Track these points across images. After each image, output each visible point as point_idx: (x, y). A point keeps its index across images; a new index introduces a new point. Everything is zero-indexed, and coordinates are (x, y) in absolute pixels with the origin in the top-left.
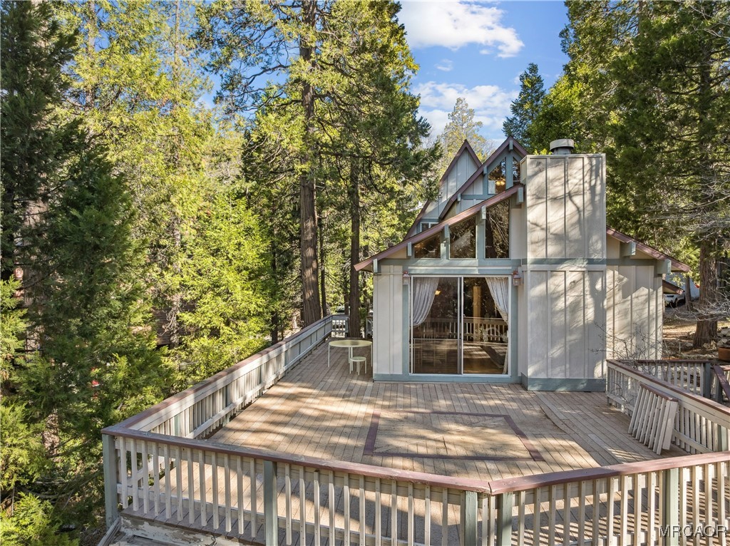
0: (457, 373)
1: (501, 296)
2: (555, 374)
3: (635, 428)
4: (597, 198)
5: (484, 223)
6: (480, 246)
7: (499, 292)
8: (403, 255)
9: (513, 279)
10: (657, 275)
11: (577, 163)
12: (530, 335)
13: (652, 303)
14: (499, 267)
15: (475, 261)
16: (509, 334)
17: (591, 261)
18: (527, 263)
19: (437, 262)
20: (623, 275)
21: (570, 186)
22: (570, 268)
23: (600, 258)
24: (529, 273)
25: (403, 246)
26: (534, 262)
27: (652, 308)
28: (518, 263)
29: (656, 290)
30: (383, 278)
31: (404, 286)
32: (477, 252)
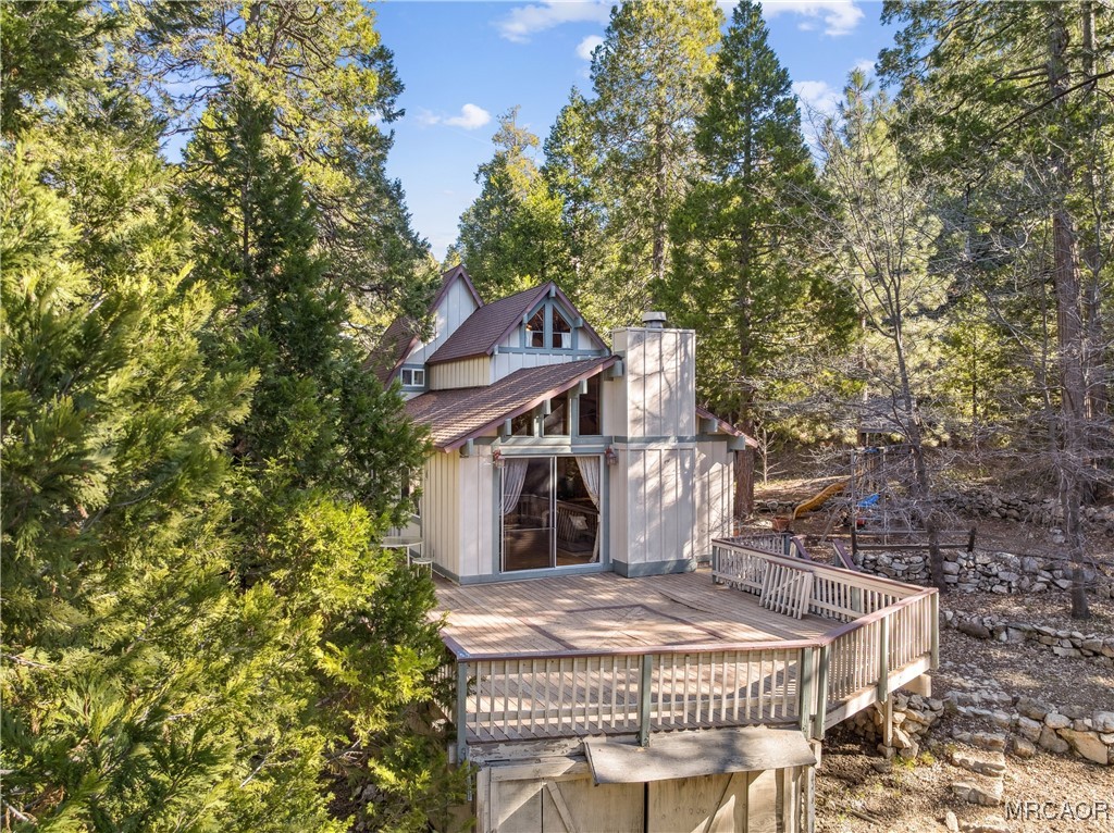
0: (549, 567)
1: (590, 476)
2: (652, 558)
3: (767, 601)
4: (686, 375)
5: (578, 396)
6: (573, 422)
7: (589, 472)
8: (494, 433)
9: (606, 458)
10: (729, 451)
11: (670, 338)
12: (629, 519)
13: (726, 479)
14: (592, 444)
15: (568, 440)
16: (600, 518)
17: (681, 439)
18: (626, 442)
19: (529, 440)
20: (702, 451)
21: (664, 361)
22: (664, 447)
23: (689, 436)
24: (629, 453)
25: (499, 423)
26: (633, 440)
27: (726, 484)
28: (610, 440)
29: (728, 465)
30: (472, 461)
31: (495, 469)
32: (570, 428)
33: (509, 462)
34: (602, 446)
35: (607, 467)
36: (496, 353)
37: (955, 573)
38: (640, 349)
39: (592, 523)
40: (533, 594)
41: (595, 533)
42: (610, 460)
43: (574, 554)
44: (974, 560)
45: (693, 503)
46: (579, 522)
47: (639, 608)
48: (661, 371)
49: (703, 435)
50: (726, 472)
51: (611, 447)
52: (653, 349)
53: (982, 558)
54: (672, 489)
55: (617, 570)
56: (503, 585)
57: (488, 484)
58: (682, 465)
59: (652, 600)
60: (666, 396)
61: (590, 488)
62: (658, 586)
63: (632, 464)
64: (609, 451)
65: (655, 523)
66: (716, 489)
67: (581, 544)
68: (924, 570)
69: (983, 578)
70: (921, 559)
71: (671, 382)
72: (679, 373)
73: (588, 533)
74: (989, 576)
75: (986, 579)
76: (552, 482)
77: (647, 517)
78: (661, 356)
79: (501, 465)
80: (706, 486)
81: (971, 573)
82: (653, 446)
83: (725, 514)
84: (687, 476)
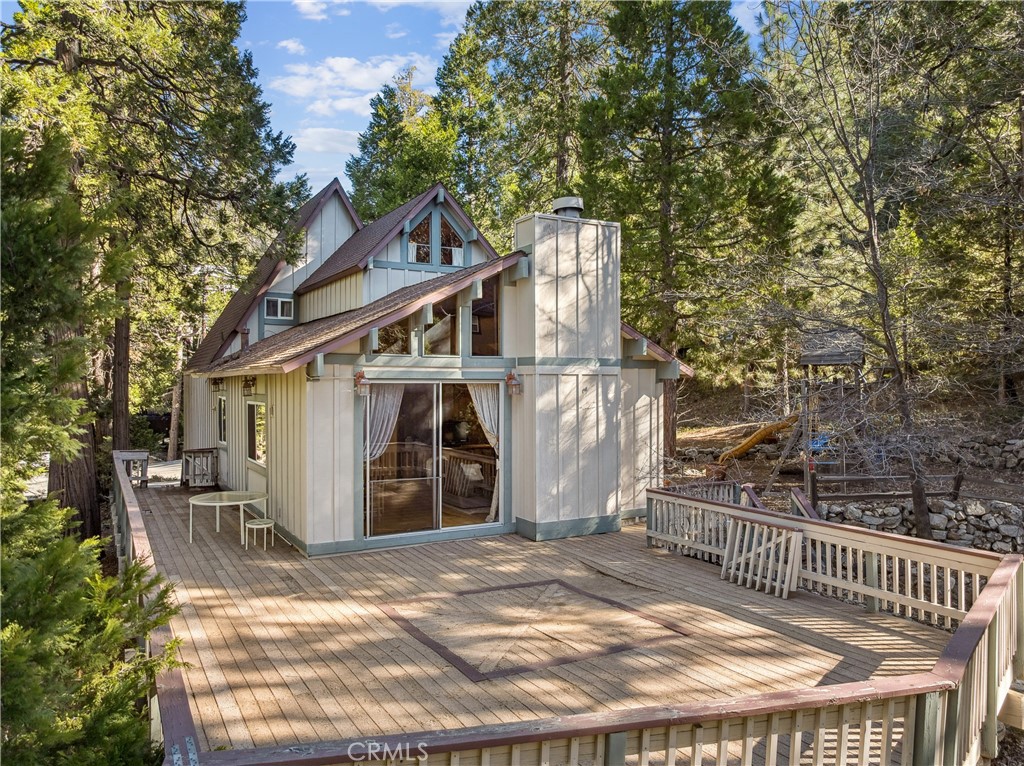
0: (431, 529)
1: (485, 409)
2: (566, 514)
3: (732, 571)
4: (610, 280)
5: (470, 304)
6: (464, 339)
7: (485, 405)
8: (356, 349)
9: (507, 386)
10: (659, 380)
11: (590, 232)
12: (538, 464)
13: (654, 415)
14: (488, 368)
15: (458, 360)
16: (500, 464)
17: (604, 362)
18: (534, 364)
19: (406, 360)
20: (627, 381)
21: (582, 261)
22: (582, 371)
23: (613, 358)
24: (537, 377)
25: (362, 334)
26: (544, 362)
27: (654, 421)
28: (512, 363)
29: (657, 398)
30: (324, 387)
31: (358, 398)
32: (460, 346)
33: (377, 388)
34: (503, 370)
35: (509, 397)
36: (371, 266)
37: (942, 527)
38: (550, 243)
39: (490, 472)
40: (407, 568)
41: (493, 486)
42: (512, 387)
43: (465, 512)
44: (964, 511)
45: (618, 444)
46: (472, 470)
47: (555, 586)
48: (578, 273)
49: (628, 360)
50: (655, 407)
51: (513, 371)
52: (567, 243)
53: (974, 508)
54: (592, 427)
55: (523, 531)
56: (368, 555)
57: (347, 417)
58: (605, 394)
59: (571, 573)
60: (584, 305)
61: (486, 426)
62: (577, 552)
63: (542, 393)
64: (511, 377)
65: (572, 469)
66: (643, 428)
67: (475, 499)
68: (902, 524)
69: (978, 533)
70: (897, 511)
71: (591, 289)
72: (600, 277)
73: (483, 486)
74: (986, 531)
75: (982, 534)
76: (437, 417)
77: (560, 463)
78: (578, 254)
79: (365, 391)
80: (633, 424)
81: (963, 527)
82: (570, 369)
83: (654, 460)
84: (611, 409)
